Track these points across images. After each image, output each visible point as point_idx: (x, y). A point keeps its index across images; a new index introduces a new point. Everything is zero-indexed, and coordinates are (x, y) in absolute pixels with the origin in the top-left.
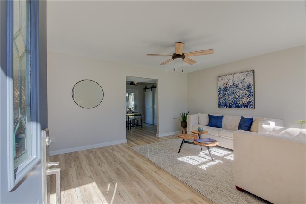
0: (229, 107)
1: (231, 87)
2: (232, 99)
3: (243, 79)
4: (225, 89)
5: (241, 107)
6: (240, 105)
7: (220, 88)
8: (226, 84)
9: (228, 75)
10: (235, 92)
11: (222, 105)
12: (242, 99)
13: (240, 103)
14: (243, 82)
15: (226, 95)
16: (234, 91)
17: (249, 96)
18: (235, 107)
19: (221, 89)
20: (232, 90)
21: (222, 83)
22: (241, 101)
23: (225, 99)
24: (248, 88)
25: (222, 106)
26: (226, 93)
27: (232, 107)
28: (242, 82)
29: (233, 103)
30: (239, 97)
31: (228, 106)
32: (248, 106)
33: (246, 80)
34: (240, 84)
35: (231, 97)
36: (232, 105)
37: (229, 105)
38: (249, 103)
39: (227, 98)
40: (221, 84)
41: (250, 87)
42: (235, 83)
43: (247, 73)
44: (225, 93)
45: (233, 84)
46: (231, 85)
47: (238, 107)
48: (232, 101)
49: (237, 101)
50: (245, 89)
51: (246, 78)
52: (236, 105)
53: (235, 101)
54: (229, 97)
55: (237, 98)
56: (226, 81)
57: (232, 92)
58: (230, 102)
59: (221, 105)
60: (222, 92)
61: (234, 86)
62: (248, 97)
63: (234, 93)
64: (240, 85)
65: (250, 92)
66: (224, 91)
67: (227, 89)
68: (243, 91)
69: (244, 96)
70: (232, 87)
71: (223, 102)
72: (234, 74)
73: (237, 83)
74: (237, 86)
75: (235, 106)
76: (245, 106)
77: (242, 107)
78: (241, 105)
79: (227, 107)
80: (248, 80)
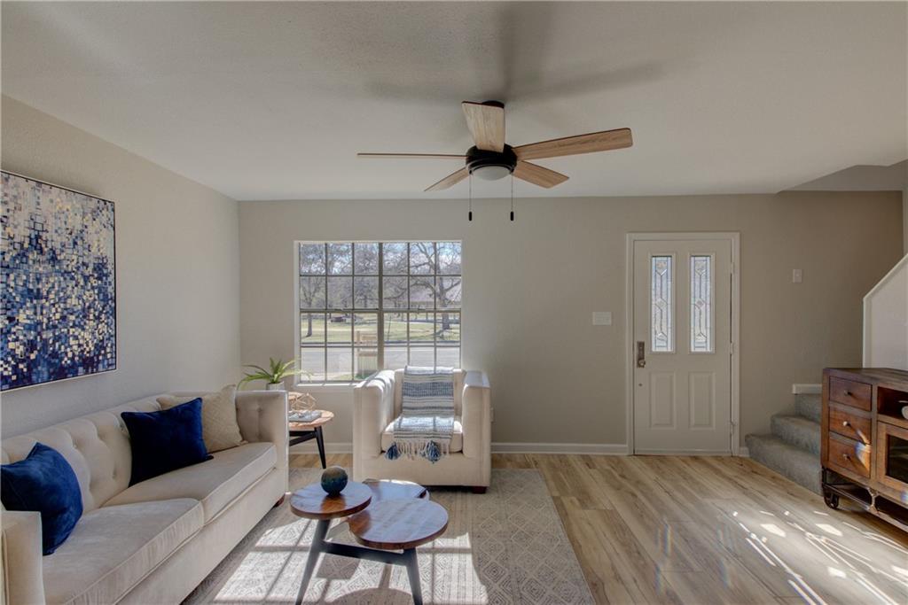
0: (13, 385)
1: (23, 255)
2: (30, 328)
3: (80, 228)
5: (72, 370)
6: (66, 361)
10: (44, 292)
12: (77, 331)
13: (70, 351)
14: (79, 242)
16: (38, 280)
17: (103, 316)
18: (46, 375)
20: (28, 276)
22: (72, 342)
24: (99, 278)
27: (32, 383)
28: (75, 243)
29: (33, 356)
30: (64, 318)
31: (5, 380)
32: (99, 362)
33: (91, 238)
34: (68, 252)
35: (22, 318)
36: (32, 365)
37: (15, 368)
38: (100, 347)
41: (107, 276)
42: (44, 235)
43: (93, 204)
45: (36, 242)
46: (22, 244)
47: (60, 373)
48: (32, 346)
49: (57, 339)
50: (86, 279)
51: (90, 229)
52: (50, 364)
53: (45, 342)
54: (11, 319)
55: (55, 327)
57: (30, 291)
58: (20, 350)
61: (41, 251)
62: (97, 318)
63: (38, 296)
64: (69, 258)
65: (105, 298)
68: (79, 290)
69: (85, 314)
70: (33, 256)
72: (39, 184)
73: (54, 239)
74: (54, 259)
75: (43, 369)
76: (89, 364)
77: (76, 374)
78: (72, 359)
80: (99, 243)
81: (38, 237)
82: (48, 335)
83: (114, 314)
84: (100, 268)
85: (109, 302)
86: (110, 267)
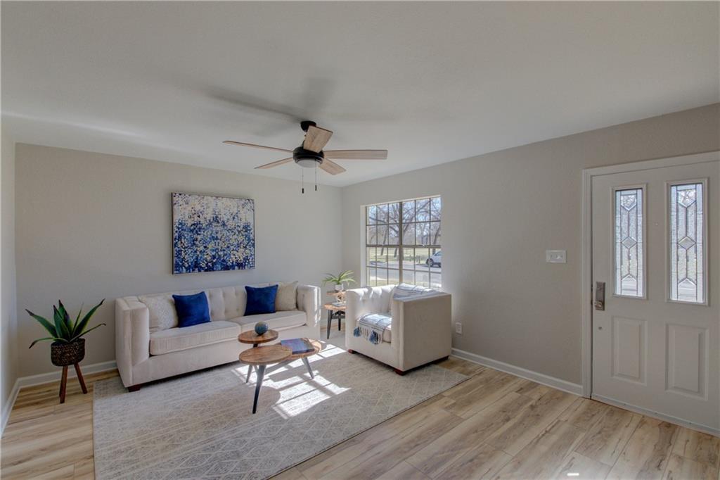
0: (206, 271)
1: (210, 224)
2: (213, 251)
4: (197, 228)
5: (232, 267)
6: (229, 264)
7: (180, 224)
8: (199, 216)
9: (202, 195)
10: (219, 237)
11: (187, 265)
12: (235, 252)
13: (231, 260)
14: (236, 218)
15: (197, 243)
16: (217, 233)
17: (248, 247)
18: (220, 268)
19: (184, 227)
20: (212, 231)
21: (187, 212)
22: (232, 256)
23: (196, 252)
24: (246, 231)
25: (187, 269)
26: (199, 237)
27: (213, 270)
28: (234, 218)
29: (214, 261)
30: (228, 247)
31: (203, 268)
32: (245, 265)
33: (242, 215)
34: (231, 222)
35: (210, 246)
36: (214, 264)
37: (207, 265)
38: (246, 259)
39: (202, 248)
40: (183, 213)
41: (250, 230)
42: (219, 216)
43: (243, 201)
44: (195, 236)
45: (216, 219)
46: (210, 221)
47: (226, 268)
48: (214, 257)
49: (225, 255)
50: (239, 232)
51: (241, 212)
52: (222, 265)
53: (220, 256)
54: (205, 247)
55: (224, 250)
56: (198, 208)
57: (213, 237)
58: (209, 258)
59: (183, 265)
60: (187, 235)
61: (218, 222)
62: (245, 247)
63: (217, 239)
64: (231, 224)
65: (249, 240)
66: (192, 231)
67: (200, 229)
68: (235, 236)
69: (239, 246)
71: (189, 257)
72: (217, 197)
73: (224, 217)
74: (224, 225)
75: (219, 266)
76: (240, 266)
77: (234, 269)
78: (232, 263)
79: (199, 271)
80: (245, 216)
81: (217, 217)
82: (221, 253)
83: (254, 245)
84: (246, 228)
85: (251, 243)
86: (251, 227)
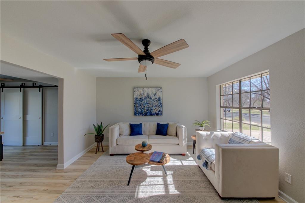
0: (144, 115)
1: (146, 98)
2: (147, 108)
3: (155, 93)
4: (141, 100)
6: (153, 113)
7: (136, 98)
8: (142, 95)
9: (143, 88)
10: (149, 103)
11: (138, 113)
12: (155, 109)
13: (153, 112)
15: (141, 105)
16: (148, 101)
17: (160, 107)
19: (137, 100)
20: (146, 101)
21: (138, 94)
22: (154, 110)
23: (141, 108)
24: (159, 100)
25: (138, 114)
26: (142, 103)
27: (147, 115)
28: (154, 95)
30: (152, 107)
31: (143, 114)
32: (159, 114)
33: (157, 94)
34: (153, 97)
35: (146, 106)
36: (147, 113)
37: (145, 113)
38: (159, 112)
39: (143, 107)
40: (137, 95)
41: (160, 100)
43: (158, 89)
44: (141, 103)
45: (148, 96)
47: (151, 115)
48: (147, 110)
49: (151, 110)
50: (156, 101)
51: (157, 93)
52: (150, 113)
53: (149, 110)
54: (144, 107)
56: (142, 92)
58: (145, 111)
59: (137, 113)
60: (138, 102)
61: (149, 97)
62: (159, 107)
63: (148, 104)
64: (153, 98)
65: (160, 104)
66: (140, 101)
67: (142, 100)
68: (155, 103)
69: (156, 106)
70: (147, 98)
71: (139, 110)
72: (148, 88)
73: (151, 95)
74: (151, 98)
75: (149, 114)
76: (157, 114)
77: (154, 115)
79: (142, 115)
80: (159, 94)
81: (148, 95)
82: (150, 109)
83: (162, 106)
84: (159, 99)
85: (161, 105)
86: (161, 99)
